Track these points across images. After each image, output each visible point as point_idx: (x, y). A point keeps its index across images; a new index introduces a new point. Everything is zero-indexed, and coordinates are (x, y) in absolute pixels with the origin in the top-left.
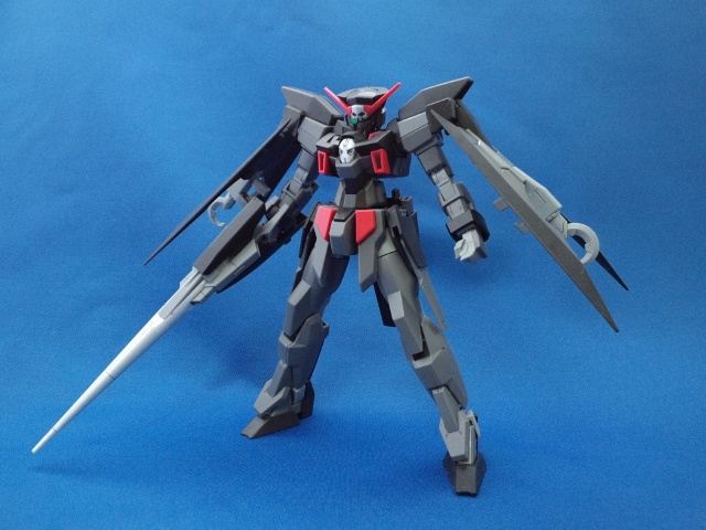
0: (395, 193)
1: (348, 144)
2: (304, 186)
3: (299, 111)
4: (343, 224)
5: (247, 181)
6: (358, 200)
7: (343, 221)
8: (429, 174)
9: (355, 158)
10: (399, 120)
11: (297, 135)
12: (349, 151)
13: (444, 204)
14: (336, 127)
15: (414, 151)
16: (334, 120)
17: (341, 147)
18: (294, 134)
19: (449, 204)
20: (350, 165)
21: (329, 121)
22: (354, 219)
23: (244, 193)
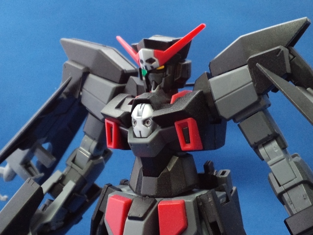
0: (208, 167)
1: (144, 112)
2: (93, 157)
3: (81, 68)
4: (142, 224)
5: (27, 151)
6: (159, 186)
7: (141, 219)
8: (256, 147)
9: (153, 130)
10: (210, 76)
11: (80, 97)
12: (145, 122)
13: (279, 190)
14: (128, 86)
15: (234, 118)
16: (125, 77)
17: (134, 115)
18: (77, 97)
19: (287, 190)
20: (148, 140)
21: (118, 78)
22: (156, 213)
23: (26, 164)
